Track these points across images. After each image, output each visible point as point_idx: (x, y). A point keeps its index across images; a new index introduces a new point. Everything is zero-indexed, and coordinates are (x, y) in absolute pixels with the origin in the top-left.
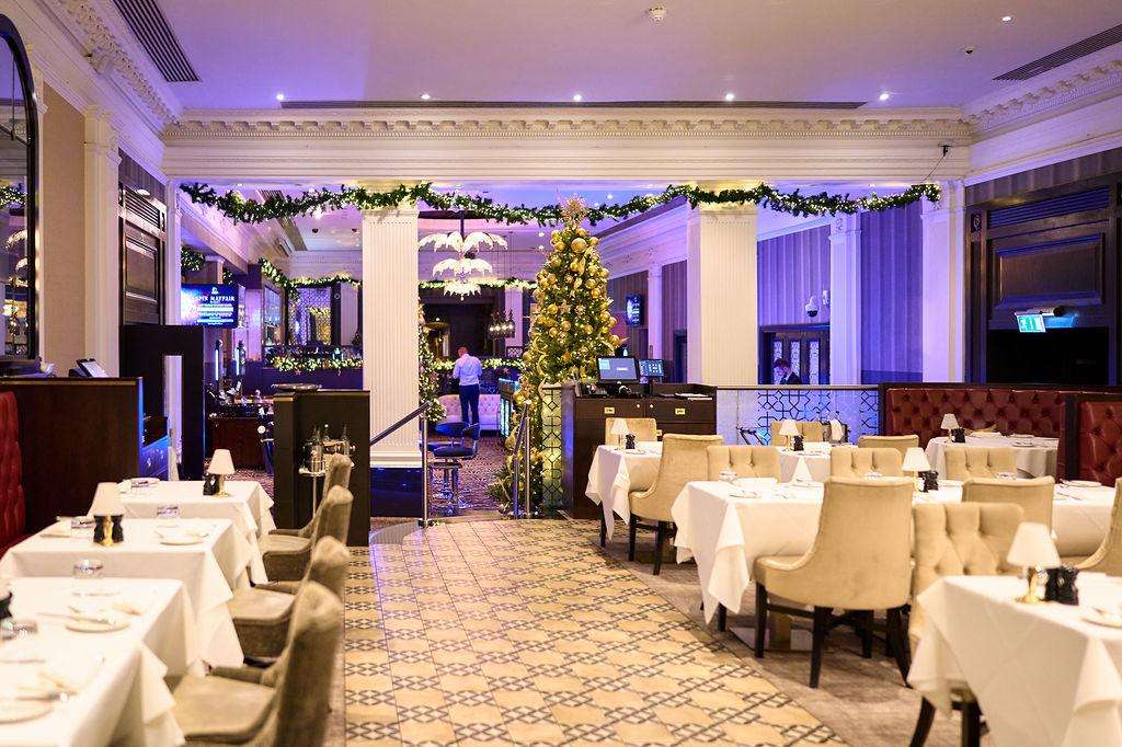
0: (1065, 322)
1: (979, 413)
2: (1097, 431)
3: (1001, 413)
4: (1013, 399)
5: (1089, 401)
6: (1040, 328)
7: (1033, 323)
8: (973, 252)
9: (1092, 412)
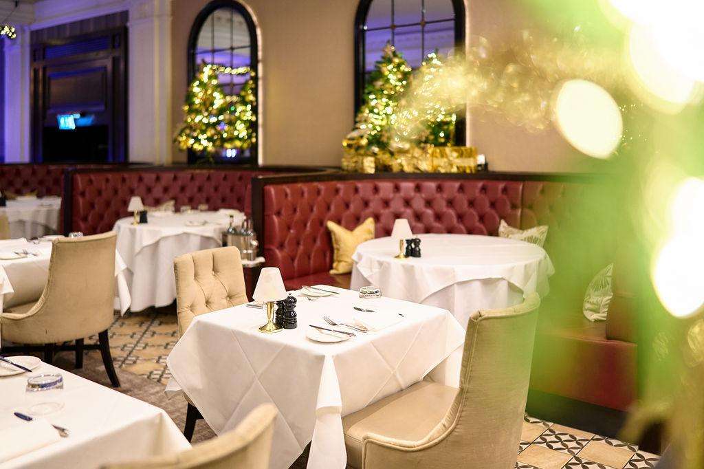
0: (87, 121)
1: (26, 183)
2: (83, 194)
3: (41, 183)
4: (49, 172)
5: (79, 173)
6: (72, 126)
7: (68, 122)
8: (35, 81)
9: (80, 181)
